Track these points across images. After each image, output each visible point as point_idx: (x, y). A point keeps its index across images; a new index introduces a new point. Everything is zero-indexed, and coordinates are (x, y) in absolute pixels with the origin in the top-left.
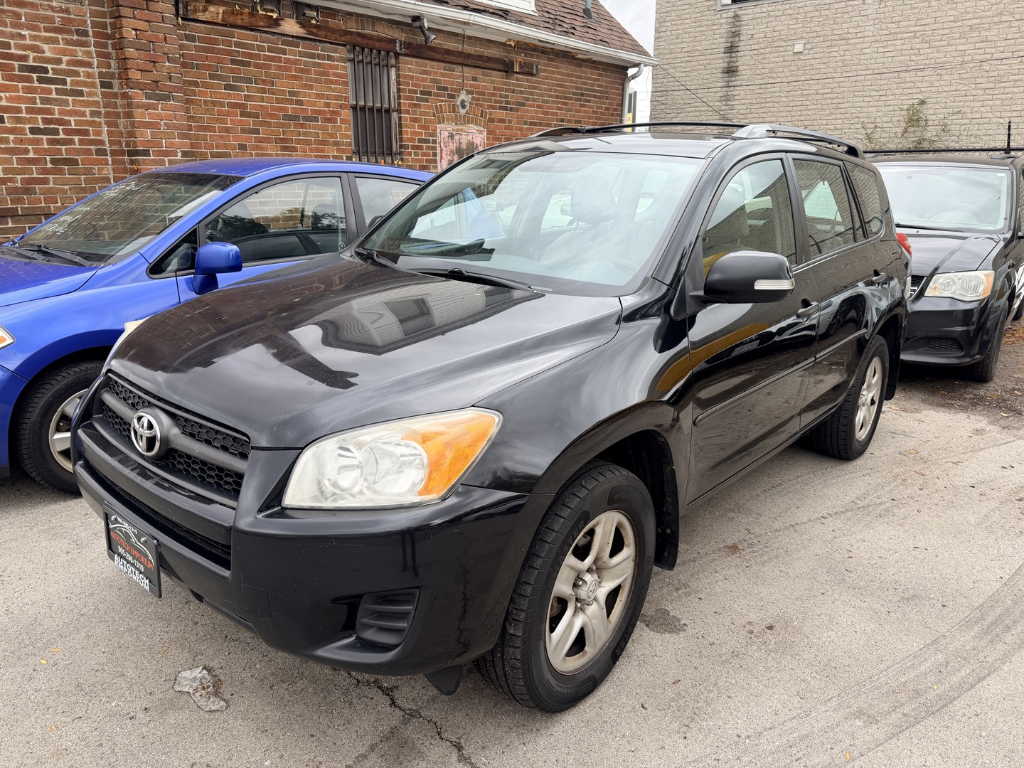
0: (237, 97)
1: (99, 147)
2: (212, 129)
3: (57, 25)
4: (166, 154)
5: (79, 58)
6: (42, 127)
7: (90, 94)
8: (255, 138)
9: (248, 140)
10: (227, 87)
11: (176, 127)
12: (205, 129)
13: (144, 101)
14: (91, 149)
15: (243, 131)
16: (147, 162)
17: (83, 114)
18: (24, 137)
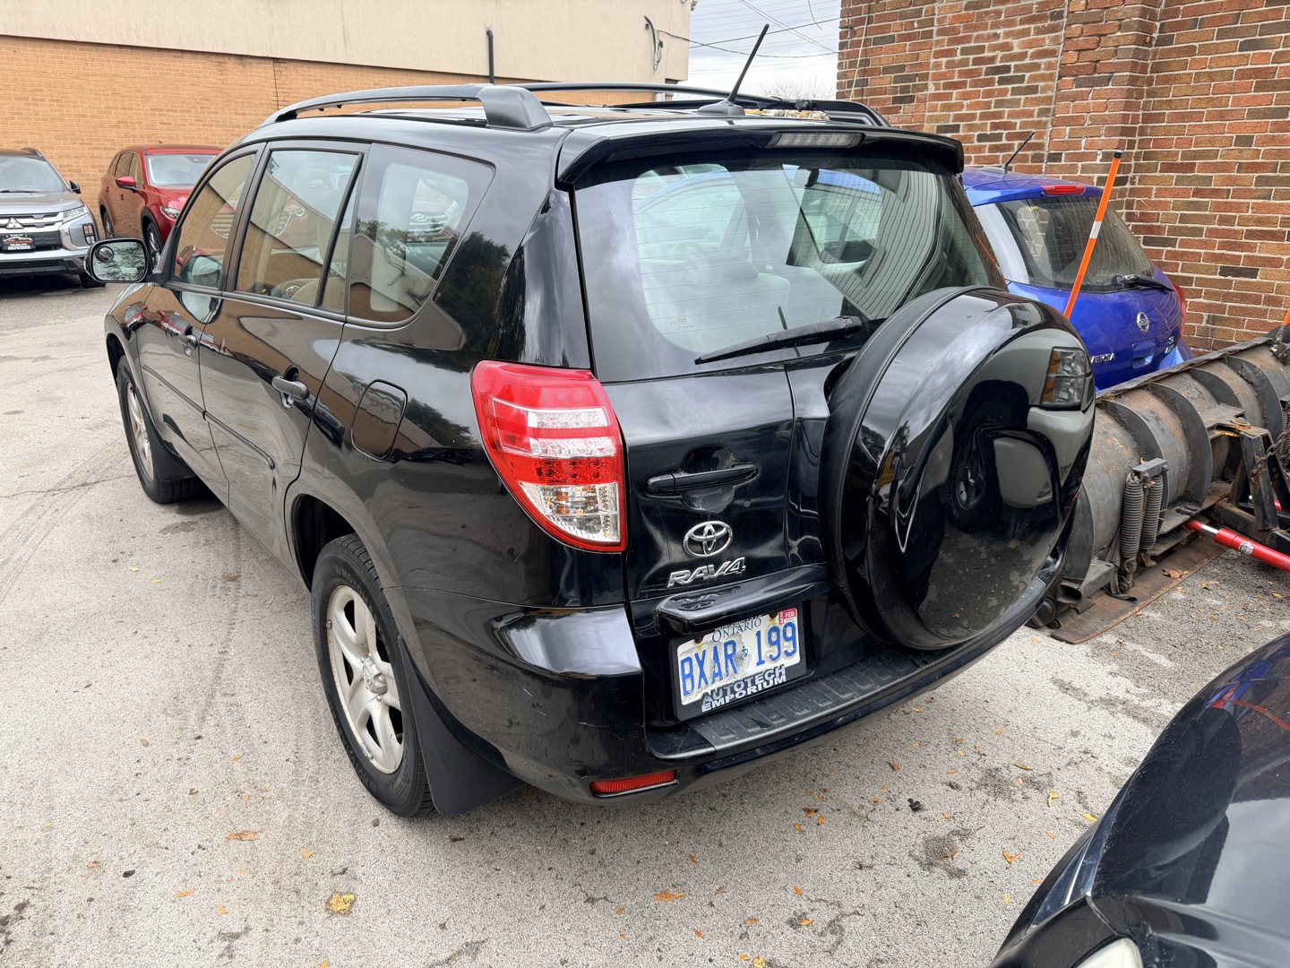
0: (1255, 60)
1: (1037, 152)
2: (1199, 117)
3: (1034, 13)
4: (1082, 157)
5: (1047, 47)
6: (988, 133)
7: (1044, 90)
8: (1273, 124)
9: (1257, 130)
10: (1245, 46)
11: (1104, 120)
12: (1183, 117)
13: (1074, 89)
14: (1027, 155)
15: (1252, 114)
16: (1055, 169)
17: (1031, 114)
18: (970, 145)
